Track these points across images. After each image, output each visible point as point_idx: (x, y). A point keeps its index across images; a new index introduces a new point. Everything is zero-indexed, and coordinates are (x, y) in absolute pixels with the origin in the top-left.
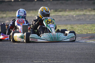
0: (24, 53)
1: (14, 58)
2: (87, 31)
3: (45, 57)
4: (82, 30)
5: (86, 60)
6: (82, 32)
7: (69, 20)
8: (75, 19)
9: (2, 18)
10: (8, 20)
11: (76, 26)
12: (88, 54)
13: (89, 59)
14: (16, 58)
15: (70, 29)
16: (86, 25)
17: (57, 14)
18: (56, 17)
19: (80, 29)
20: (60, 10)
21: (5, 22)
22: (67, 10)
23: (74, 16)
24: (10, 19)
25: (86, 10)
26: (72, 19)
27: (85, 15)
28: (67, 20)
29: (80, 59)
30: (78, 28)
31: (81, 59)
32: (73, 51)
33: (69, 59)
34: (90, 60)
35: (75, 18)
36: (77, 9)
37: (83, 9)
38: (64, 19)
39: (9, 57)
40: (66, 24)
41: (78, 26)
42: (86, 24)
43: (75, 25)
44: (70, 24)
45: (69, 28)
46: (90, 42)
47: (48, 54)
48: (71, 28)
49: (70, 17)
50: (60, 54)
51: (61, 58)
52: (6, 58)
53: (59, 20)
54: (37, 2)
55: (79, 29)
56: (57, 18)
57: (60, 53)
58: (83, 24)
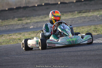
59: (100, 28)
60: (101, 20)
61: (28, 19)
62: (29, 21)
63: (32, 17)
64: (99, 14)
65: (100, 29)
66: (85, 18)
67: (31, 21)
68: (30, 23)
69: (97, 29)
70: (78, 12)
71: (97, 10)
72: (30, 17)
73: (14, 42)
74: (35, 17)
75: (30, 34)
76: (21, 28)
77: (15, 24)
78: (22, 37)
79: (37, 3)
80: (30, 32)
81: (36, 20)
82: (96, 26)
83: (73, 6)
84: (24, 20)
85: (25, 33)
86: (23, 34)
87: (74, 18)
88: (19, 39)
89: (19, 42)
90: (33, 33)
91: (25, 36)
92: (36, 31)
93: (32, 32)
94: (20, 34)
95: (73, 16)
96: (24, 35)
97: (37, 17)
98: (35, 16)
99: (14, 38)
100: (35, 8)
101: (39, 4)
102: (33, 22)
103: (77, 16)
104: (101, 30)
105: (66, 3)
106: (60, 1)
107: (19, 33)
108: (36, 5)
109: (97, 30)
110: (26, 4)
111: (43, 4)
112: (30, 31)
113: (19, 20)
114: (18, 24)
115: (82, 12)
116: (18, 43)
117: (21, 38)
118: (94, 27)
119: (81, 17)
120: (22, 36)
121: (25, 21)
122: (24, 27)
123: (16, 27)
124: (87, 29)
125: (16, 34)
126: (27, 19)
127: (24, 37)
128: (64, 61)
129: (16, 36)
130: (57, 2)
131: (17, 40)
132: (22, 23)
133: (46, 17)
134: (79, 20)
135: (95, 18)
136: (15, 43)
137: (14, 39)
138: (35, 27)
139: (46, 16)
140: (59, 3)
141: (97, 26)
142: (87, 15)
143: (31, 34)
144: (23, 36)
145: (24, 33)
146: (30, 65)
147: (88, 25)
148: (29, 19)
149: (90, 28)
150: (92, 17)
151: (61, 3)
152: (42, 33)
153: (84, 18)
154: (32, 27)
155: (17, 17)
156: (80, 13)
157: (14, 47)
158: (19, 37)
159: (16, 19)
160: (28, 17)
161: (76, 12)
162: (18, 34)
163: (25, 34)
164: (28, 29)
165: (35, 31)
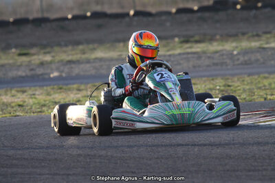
0: (88, 160)
1: (59, 175)
2: (267, 94)
3: (141, 169)
4: (252, 92)
5: (251, 173)
6: (253, 97)
7: (222, 64)
8: (237, 63)
9: (42, 64)
10: (58, 69)
11: (238, 80)
12: (257, 156)
13: (259, 170)
14: (63, 175)
15: (222, 88)
16: (265, 78)
17: (189, 50)
18: (185, 56)
19: (249, 89)
20: (197, 38)
21: (49, 74)
22: (218, 37)
23: (235, 53)
24: (62, 68)
25: (268, 36)
26: (228, 61)
27: (264, 48)
28: (216, 64)
29: (234, 171)
30: (244, 84)
31: (238, 171)
32: (218, 151)
33: (205, 171)
34: (260, 172)
35: (238, 59)
36: (244, 34)
37: (260, 33)
38: (207, 62)
39: (47, 172)
40: (213, 77)
41: (243, 81)
42: (266, 75)
43: (236, 79)
44: (223, 77)
45: (218, 87)
46: (267, 123)
47: (150, 159)
48: (224, 86)
49: (223, 55)
50: (184, 158)
51: (185, 171)
52: (40, 175)
53: (194, 67)
54: (136, 18)
55: (248, 87)
56: (188, 60)
57: (182, 158)
58: (258, 74)
59: (239, 86)
60: (242, 64)
61: (45, 53)
62: (48, 58)
63: (56, 49)
64: (237, 47)
65: (239, 88)
66: (198, 55)
67: (53, 57)
68: (51, 63)
69: (232, 88)
70: (182, 39)
71: (234, 36)
72: (52, 47)
73: (5, 114)
74: (64, 49)
75: (49, 94)
76: (27, 76)
77: (10, 64)
78: (26, 100)
79: (71, 9)
80: (49, 88)
81: (68, 55)
82: (228, 79)
83: (168, 24)
84: (34, 54)
85: (36, 90)
86: (30, 92)
87: (170, 56)
88: (20, 106)
89: (18, 114)
90: (59, 91)
91: (35, 98)
92: (67, 85)
93: (55, 87)
94: (24, 92)
95: (168, 51)
96: (34, 94)
97: (70, 48)
98: (66, 45)
99: (5, 101)
100: (67, 22)
101: (76, 12)
102: (58, 62)
103: (178, 51)
104: (241, 91)
105: (149, 14)
106: (134, 7)
107: (19, 89)
108: (70, 16)
109: (232, 90)
110: (42, 10)
111: (89, 14)
112: (50, 85)
113: (20, 55)
114: (19, 64)
115: (192, 39)
116: (16, 116)
117: (25, 102)
118: (222, 81)
119: (188, 53)
120: (29, 96)
121: (39, 57)
122: (33, 72)
123: (13, 74)
124: (203, 86)
125: (11, 90)
126: (42, 51)
127: (34, 100)
128: (140, 171)
129: (13, 96)
130: (125, 11)
131: (15, 109)
132: (30, 62)
133: (94, 49)
134: (181, 62)
135: (225, 57)
136: (8, 115)
137: (7, 105)
138: (64, 75)
139: (96, 45)
140: (132, 13)
141: (230, 81)
142: (205, 49)
143: (52, 92)
144: (32, 98)
145: (33, 88)
146: (47, 176)
147: (208, 76)
148: (49, 53)
149: (213, 84)
150: (218, 54)
151: (137, 14)
152: (105, 89)
153: (196, 56)
154: (56, 74)
155: (16, 47)
156: (187, 42)
157: (5, 126)
158: (19, 100)
159: (13, 50)
160: (45, 46)
161: (177, 39)
162: (18, 91)
163: (37, 93)
164: (44, 80)
165: (65, 87)
